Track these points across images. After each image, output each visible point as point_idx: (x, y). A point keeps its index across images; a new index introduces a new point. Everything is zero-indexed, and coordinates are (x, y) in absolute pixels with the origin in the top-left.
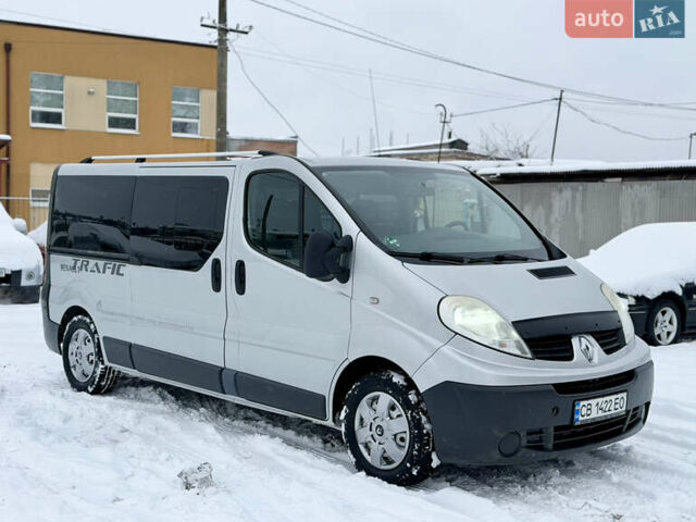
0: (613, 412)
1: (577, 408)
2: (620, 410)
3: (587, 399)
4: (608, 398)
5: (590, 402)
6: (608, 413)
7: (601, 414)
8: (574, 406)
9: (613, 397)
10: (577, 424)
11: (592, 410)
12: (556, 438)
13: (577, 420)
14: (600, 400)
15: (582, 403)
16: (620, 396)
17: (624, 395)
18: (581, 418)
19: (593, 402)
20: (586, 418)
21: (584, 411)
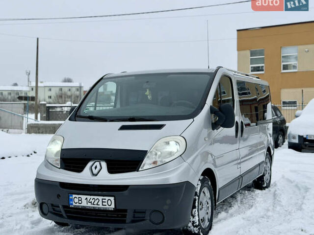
0: (101, 206)
1: (71, 197)
2: (107, 206)
3: (78, 194)
4: (96, 197)
5: (80, 196)
6: (96, 206)
7: (89, 205)
8: (69, 196)
9: (100, 198)
10: (71, 206)
11: (83, 201)
12: (66, 212)
13: (72, 204)
14: (89, 197)
15: (74, 196)
16: (107, 198)
17: (112, 199)
18: (74, 204)
19: (83, 197)
20: (78, 204)
21: (76, 200)
